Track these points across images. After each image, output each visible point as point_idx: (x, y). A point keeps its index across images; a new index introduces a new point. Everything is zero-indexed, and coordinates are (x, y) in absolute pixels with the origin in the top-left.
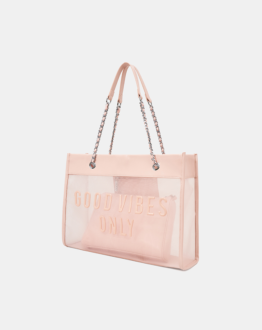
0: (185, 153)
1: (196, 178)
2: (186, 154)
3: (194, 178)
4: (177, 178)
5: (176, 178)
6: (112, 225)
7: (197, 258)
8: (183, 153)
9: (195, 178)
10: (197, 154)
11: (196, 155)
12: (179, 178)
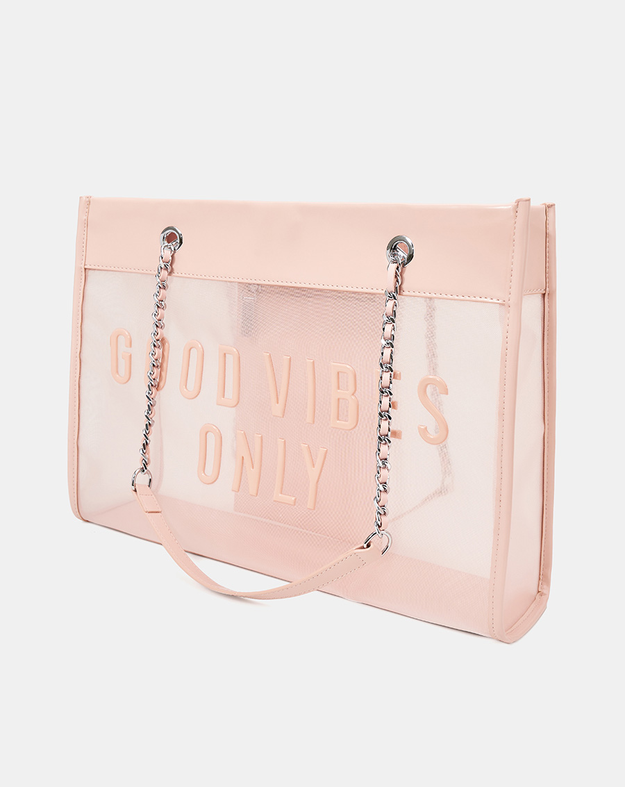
0: (529, 200)
1: (547, 296)
2: (531, 205)
3: (540, 297)
4: (489, 300)
5: (483, 299)
6: (247, 461)
7: (545, 586)
8: (518, 202)
9: (544, 295)
10: (553, 205)
11: (551, 209)
12: (495, 301)
